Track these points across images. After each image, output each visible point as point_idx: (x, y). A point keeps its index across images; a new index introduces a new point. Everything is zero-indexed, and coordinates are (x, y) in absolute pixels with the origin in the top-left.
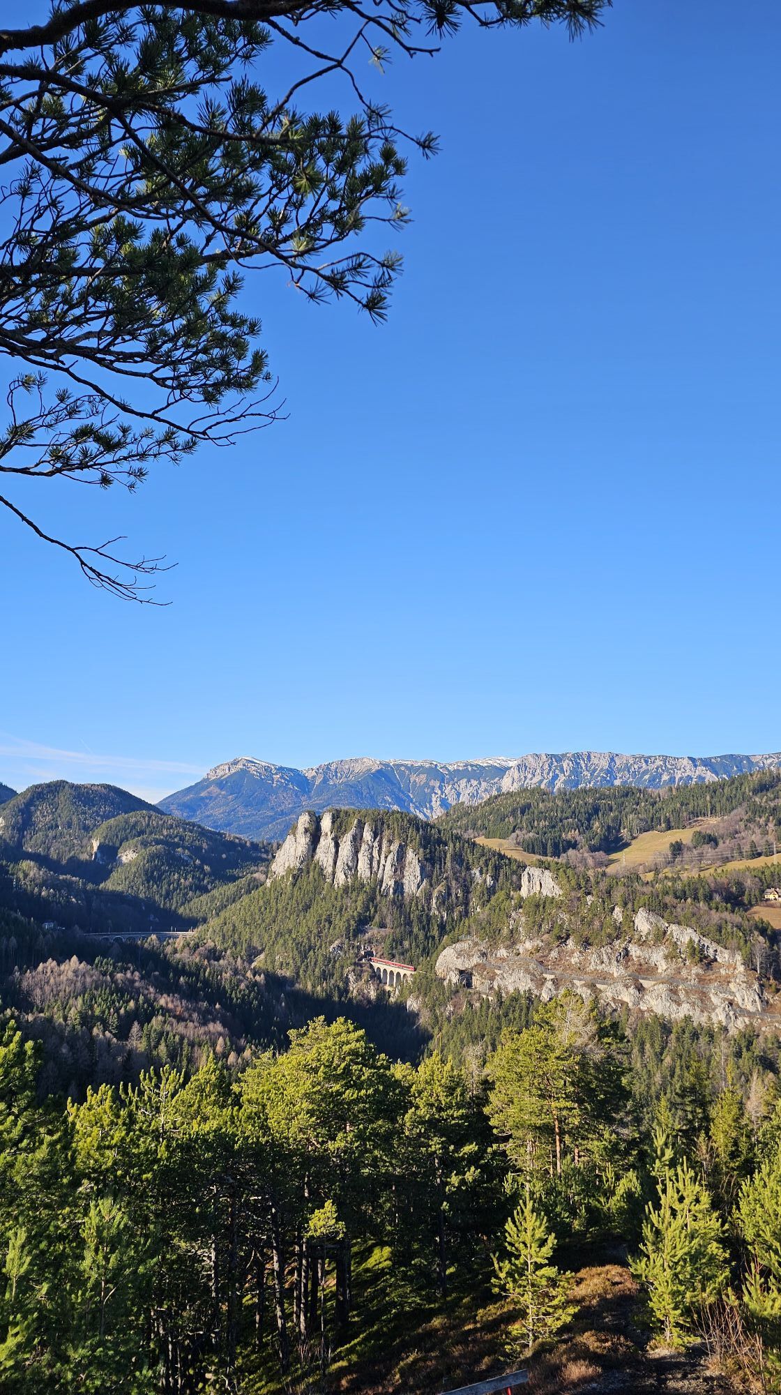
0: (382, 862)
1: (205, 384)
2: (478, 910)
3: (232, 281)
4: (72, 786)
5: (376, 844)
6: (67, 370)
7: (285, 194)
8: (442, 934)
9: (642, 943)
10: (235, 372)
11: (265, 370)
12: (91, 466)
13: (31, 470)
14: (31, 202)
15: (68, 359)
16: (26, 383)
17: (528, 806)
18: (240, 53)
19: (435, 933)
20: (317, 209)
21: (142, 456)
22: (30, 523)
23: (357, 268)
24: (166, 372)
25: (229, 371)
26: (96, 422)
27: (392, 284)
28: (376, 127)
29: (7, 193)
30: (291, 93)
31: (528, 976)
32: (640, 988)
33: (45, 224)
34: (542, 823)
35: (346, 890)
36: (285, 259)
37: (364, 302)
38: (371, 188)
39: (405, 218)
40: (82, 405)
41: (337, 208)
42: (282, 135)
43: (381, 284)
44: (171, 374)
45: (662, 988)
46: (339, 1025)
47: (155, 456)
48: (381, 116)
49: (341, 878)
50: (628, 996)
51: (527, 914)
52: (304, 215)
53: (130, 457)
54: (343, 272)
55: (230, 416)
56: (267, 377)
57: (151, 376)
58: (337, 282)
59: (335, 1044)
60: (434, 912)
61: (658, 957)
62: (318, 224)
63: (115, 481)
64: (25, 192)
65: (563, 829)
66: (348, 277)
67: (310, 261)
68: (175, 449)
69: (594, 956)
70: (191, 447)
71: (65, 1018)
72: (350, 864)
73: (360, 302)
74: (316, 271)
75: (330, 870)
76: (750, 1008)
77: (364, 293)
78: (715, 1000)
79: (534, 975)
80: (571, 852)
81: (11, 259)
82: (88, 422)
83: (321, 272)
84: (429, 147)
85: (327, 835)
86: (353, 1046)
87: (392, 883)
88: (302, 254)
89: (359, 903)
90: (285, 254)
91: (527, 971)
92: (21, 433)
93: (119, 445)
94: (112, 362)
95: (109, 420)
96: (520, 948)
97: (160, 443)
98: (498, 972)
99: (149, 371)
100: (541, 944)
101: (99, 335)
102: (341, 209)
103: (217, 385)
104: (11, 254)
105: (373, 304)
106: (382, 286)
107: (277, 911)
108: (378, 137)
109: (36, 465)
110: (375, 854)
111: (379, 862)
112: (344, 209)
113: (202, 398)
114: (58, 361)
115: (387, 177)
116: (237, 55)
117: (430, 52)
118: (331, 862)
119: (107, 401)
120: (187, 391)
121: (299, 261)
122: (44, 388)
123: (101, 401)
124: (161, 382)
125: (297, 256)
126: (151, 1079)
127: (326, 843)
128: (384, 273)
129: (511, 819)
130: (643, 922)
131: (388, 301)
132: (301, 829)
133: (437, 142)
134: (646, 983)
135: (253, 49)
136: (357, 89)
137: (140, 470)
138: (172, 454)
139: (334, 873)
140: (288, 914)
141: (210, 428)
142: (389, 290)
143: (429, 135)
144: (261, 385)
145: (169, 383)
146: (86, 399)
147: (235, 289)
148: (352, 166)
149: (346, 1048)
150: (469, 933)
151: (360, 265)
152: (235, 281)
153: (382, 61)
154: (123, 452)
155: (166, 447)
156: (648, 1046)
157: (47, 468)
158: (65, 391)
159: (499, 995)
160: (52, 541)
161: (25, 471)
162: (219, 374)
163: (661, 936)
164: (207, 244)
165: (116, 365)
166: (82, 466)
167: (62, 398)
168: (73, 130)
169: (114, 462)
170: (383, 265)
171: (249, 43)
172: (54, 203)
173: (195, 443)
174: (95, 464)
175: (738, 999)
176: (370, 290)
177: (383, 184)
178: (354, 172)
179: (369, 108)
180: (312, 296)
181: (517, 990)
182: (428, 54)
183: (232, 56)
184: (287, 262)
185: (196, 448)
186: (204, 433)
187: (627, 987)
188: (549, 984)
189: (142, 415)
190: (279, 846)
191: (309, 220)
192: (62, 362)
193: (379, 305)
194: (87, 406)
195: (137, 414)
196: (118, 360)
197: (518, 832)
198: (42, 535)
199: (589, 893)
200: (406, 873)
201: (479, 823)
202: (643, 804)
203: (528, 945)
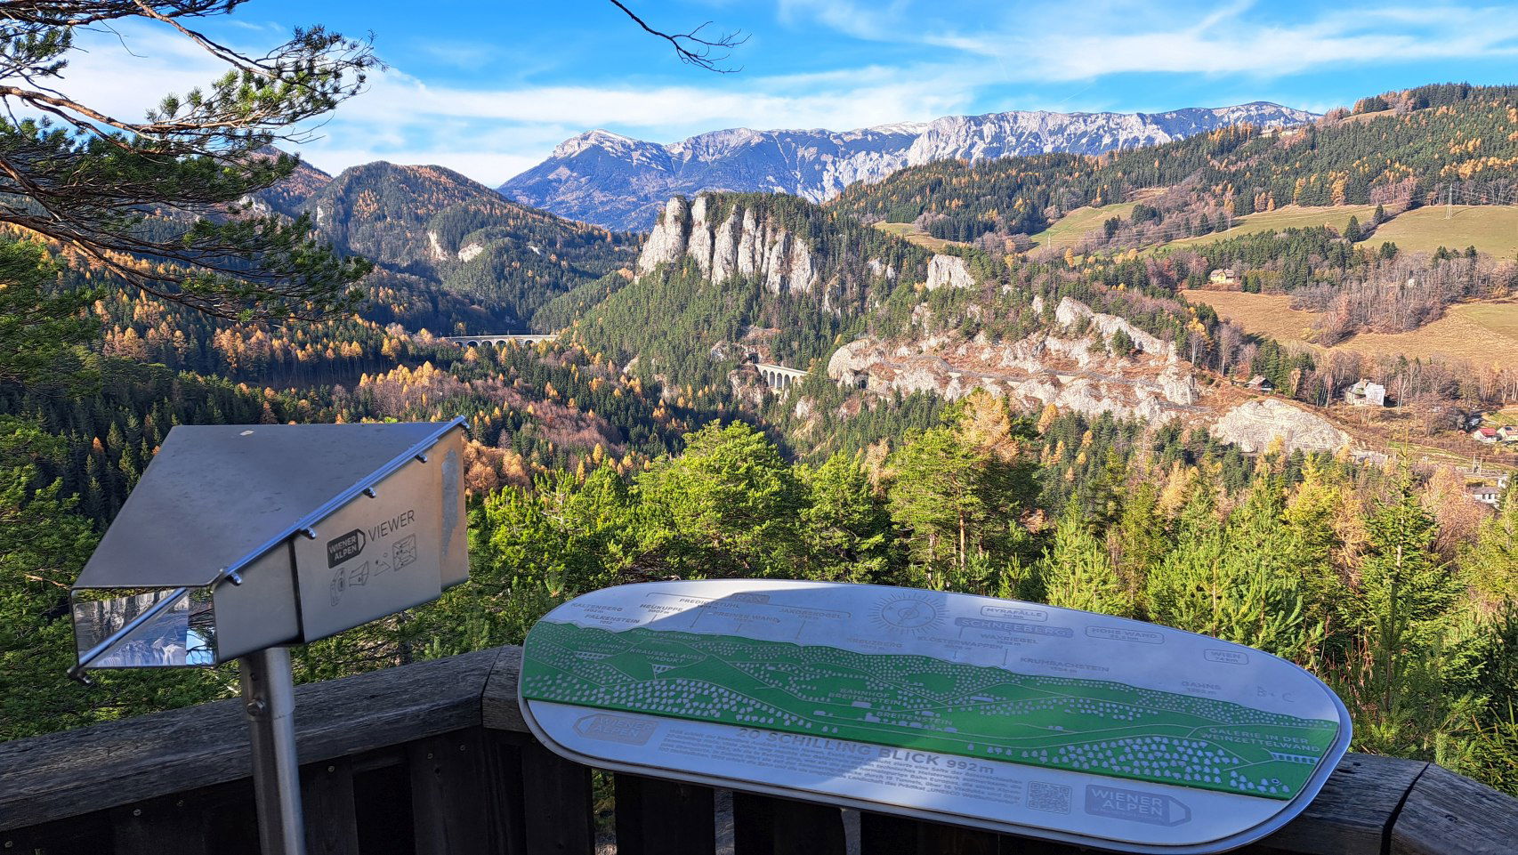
0: (767, 254)
2: (877, 305)
4: (395, 169)
5: (759, 234)
8: (835, 333)
9: (1062, 335)
17: (940, 183)
19: (827, 332)
22: (638, 20)
31: (932, 376)
32: (1057, 384)
34: (955, 203)
35: (726, 287)
45: (1082, 384)
46: (735, 427)
49: (719, 275)
50: (1043, 392)
51: (933, 308)
60: (827, 309)
61: (1079, 351)
65: (980, 208)
69: (1008, 351)
72: (729, 258)
75: (706, 264)
76: (1180, 402)
78: (1141, 394)
79: (938, 374)
80: (988, 236)
85: (700, 223)
87: (778, 278)
89: (741, 302)
91: (930, 369)
96: (924, 345)
98: (897, 371)
100: (947, 340)
107: (649, 312)
110: (758, 245)
111: (762, 255)
118: (708, 256)
127: (700, 233)
129: (918, 199)
130: (1066, 313)
132: (669, 217)
134: (1063, 379)
139: (711, 268)
140: (661, 314)
150: (866, 331)
156: (1060, 443)
159: (898, 395)
163: (1084, 327)
175: (1166, 393)
181: (918, 390)
187: (1042, 383)
188: (955, 383)
190: (646, 238)
197: (925, 213)
198: (647, 29)
199: (1006, 282)
200: (794, 267)
201: (880, 205)
202: (1077, 174)
203: (933, 342)
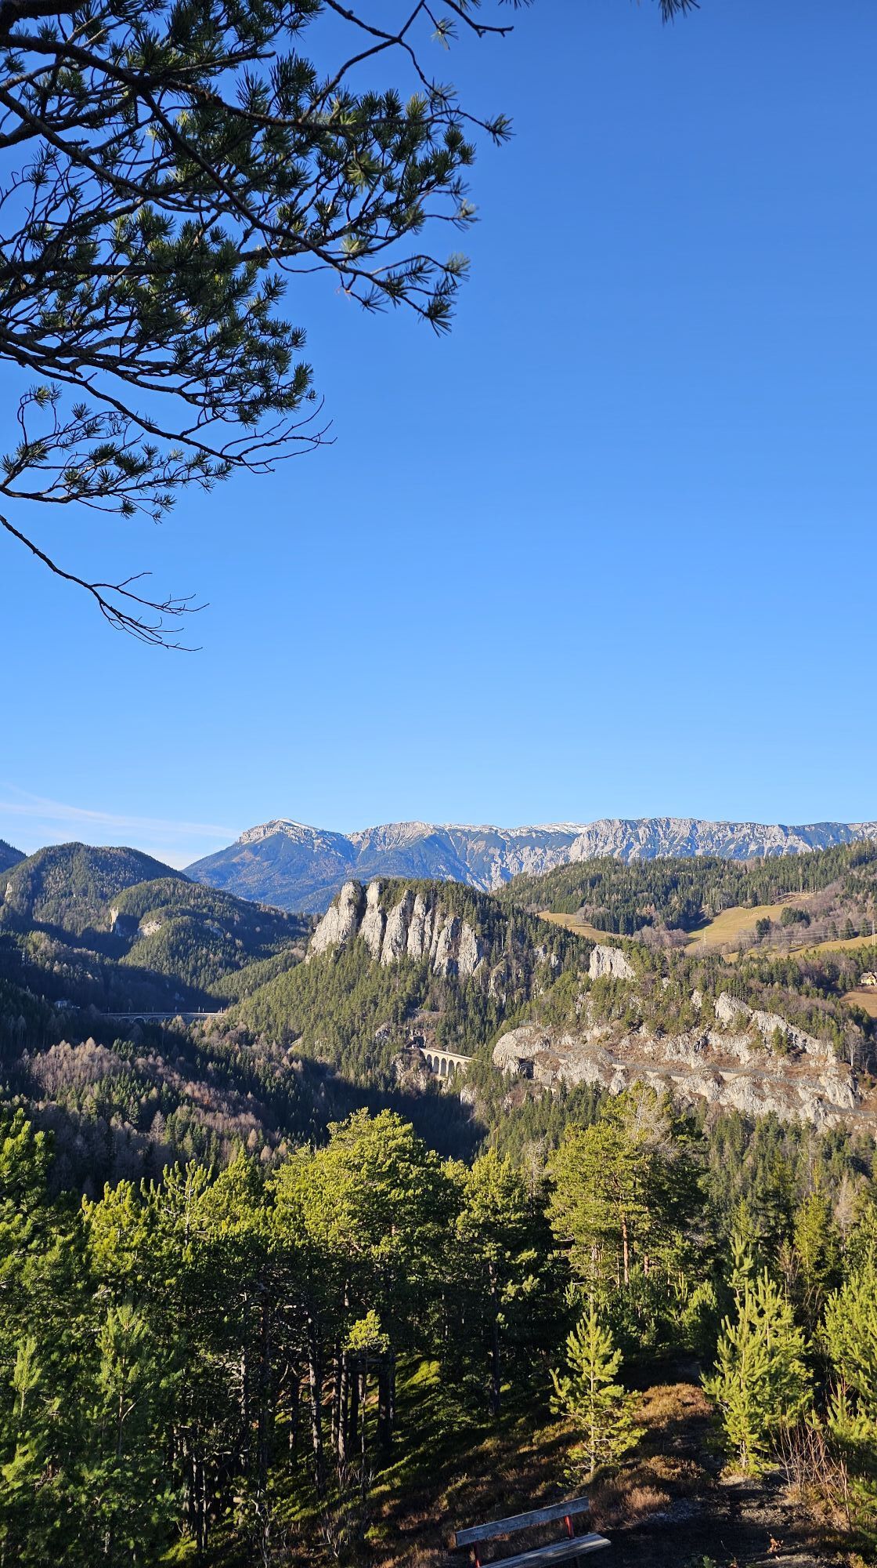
0: (435, 938)
1: (241, 402)
2: (541, 992)
3: (273, 285)
4: (88, 849)
5: (428, 918)
6: (84, 384)
7: (334, 184)
8: (500, 1019)
9: (723, 1032)
10: (275, 388)
11: (309, 387)
12: (112, 492)
13: (44, 496)
14: (45, 191)
15: (85, 370)
16: (39, 397)
17: (599, 878)
18: (286, 22)
19: (493, 1017)
20: (370, 202)
21: (170, 481)
22: (43, 557)
23: (417, 273)
24: (198, 387)
25: (268, 388)
26: (118, 442)
27: (456, 291)
28: (439, 110)
29: (18, 180)
30: (342, 72)
31: (596, 1067)
32: (720, 1081)
33: (62, 215)
34: (614, 897)
35: (394, 968)
36: (334, 262)
37: (425, 310)
38: (433, 178)
39: (471, 216)
40: (102, 422)
41: (394, 200)
42: (332, 120)
43: (443, 291)
44: (203, 390)
45: (745, 1081)
46: (384, 1118)
47: (184, 481)
48: (445, 99)
49: (388, 955)
50: (706, 1089)
51: (596, 998)
52: (355, 208)
53: (156, 482)
54: (401, 277)
55: (268, 439)
56: (312, 396)
57: (179, 391)
58: (394, 288)
59: (380, 1139)
60: (492, 994)
61: (740, 1047)
62: (372, 218)
63: (138, 511)
64: (39, 179)
65: (637, 903)
66: (406, 283)
67: (362, 264)
68: (207, 475)
69: (670, 1045)
70: (225, 472)
71: (80, 1107)
72: (399, 939)
73: (420, 310)
74: (370, 276)
75: (376, 946)
76: (842, 1104)
77: (424, 302)
78: (803, 1095)
79: (602, 1065)
80: (646, 929)
81: (22, 256)
82: (109, 441)
83: (375, 277)
84: (500, 132)
85: (373, 907)
86: (400, 1141)
87: (445, 961)
88: (353, 257)
89: (409, 984)
90: (334, 257)
91: (595, 1061)
92: (32, 453)
93: (144, 468)
94: (136, 375)
95: (133, 441)
96: (587, 1035)
97: (190, 467)
98: (562, 1061)
99: (177, 386)
100: (610, 1031)
101: (122, 342)
102: (398, 202)
103: (255, 404)
104: (22, 250)
105: (436, 313)
106: (445, 293)
107: (317, 991)
108: (442, 121)
109: (49, 491)
110: (427, 929)
111: (431, 938)
112: (402, 202)
113: (237, 417)
114: (75, 373)
115: (452, 166)
116: (282, 24)
117: (502, 31)
118: (377, 937)
119: (130, 419)
120: (220, 410)
121: (349, 265)
122: (59, 402)
123: (124, 418)
124: (191, 398)
125: (349, 258)
126: (175, 1175)
127: (372, 916)
128: (447, 279)
129: (580, 892)
130: (725, 1009)
131: (452, 309)
132: (344, 900)
133: (510, 125)
134: (726, 1076)
135: (302, 17)
136: (418, 68)
137: (167, 498)
138: (203, 480)
139: (381, 950)
140: (329, 995)
141: (246, 452)
142: (453, 298)
143: (501, 118)
144: (304, 403)
145: (200, 399)
146: (107, 415)
147: (277, 294)
148: (412, 152)
149: (392, 1144)
150: (531, 1018)
151: (420, 269)
152: (277, 285)
153: (446, 36)
154: (147, 477)
155: (197, 472)
156: (727, 1145)
157: (61, 494)
158: (83, 407)
159: (563, 1087)
160: (67, 577)
161: (37, 496)
162: (257, 391)
163: (744, 1023)
164: (245, 240)
165: (140, 378)
166: (101, 492)
167: (79, 414)
168: (94, 107)
169: (137, 488)
170: (447, 270)
171: (296, 11)
172: (73, 193)
173: (229, 468)
174: (116, 490)
175: (829, 1095)
176: (431, 298)
177: (447, 175)
178: (415, 159)
179: (432, 88)
180: (366, 303)
181: (583, 1082)
182: (499, 33)
183: (277, 25)
184: (336, 266)
185: (230, 473)
186: (239, 458)
187: (705, 1079)
188: (619, 1076)
189: (169, 436)
190: (320, 919)
191: (361, 214)
192: (79, 374)
193: (443, 313)
194: (107, 424)
195: (163, 435)
196: (142, 372)
197: (586, 906)
198: (56, 570)
199: (665, 976)
200: (461, 951)
201: (544, 895)
202: (727, 877)
203: (597, 1032)
